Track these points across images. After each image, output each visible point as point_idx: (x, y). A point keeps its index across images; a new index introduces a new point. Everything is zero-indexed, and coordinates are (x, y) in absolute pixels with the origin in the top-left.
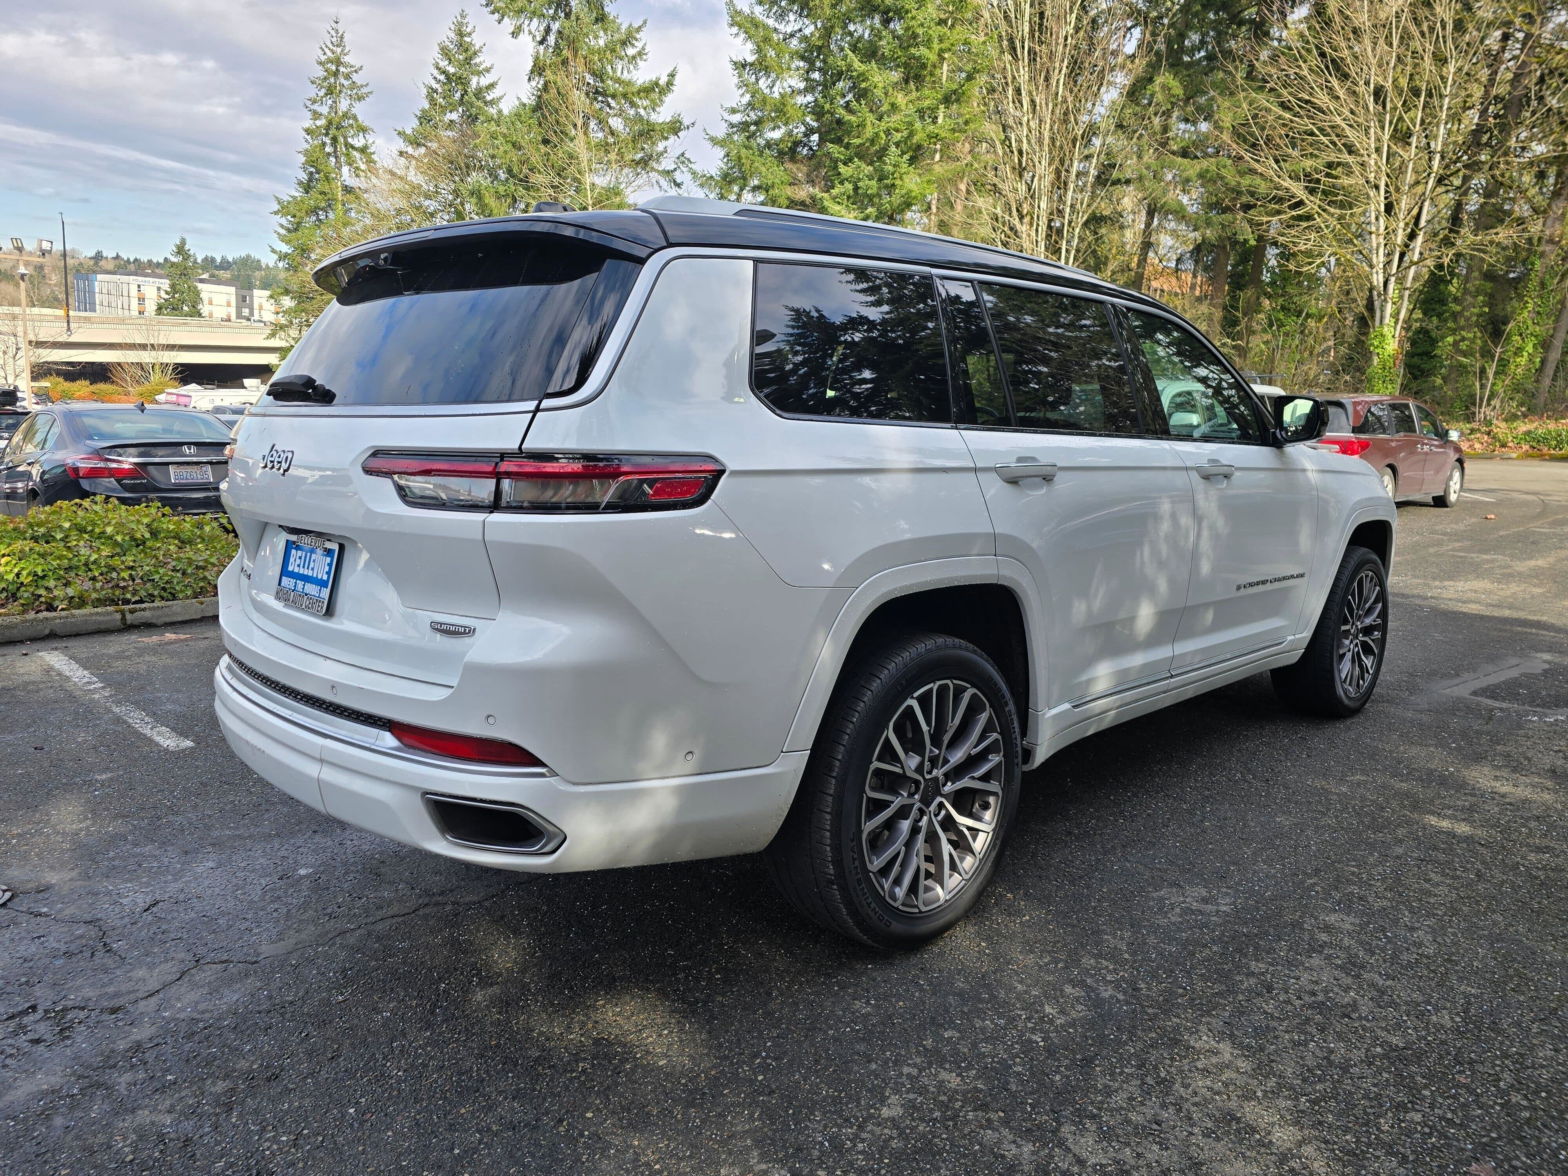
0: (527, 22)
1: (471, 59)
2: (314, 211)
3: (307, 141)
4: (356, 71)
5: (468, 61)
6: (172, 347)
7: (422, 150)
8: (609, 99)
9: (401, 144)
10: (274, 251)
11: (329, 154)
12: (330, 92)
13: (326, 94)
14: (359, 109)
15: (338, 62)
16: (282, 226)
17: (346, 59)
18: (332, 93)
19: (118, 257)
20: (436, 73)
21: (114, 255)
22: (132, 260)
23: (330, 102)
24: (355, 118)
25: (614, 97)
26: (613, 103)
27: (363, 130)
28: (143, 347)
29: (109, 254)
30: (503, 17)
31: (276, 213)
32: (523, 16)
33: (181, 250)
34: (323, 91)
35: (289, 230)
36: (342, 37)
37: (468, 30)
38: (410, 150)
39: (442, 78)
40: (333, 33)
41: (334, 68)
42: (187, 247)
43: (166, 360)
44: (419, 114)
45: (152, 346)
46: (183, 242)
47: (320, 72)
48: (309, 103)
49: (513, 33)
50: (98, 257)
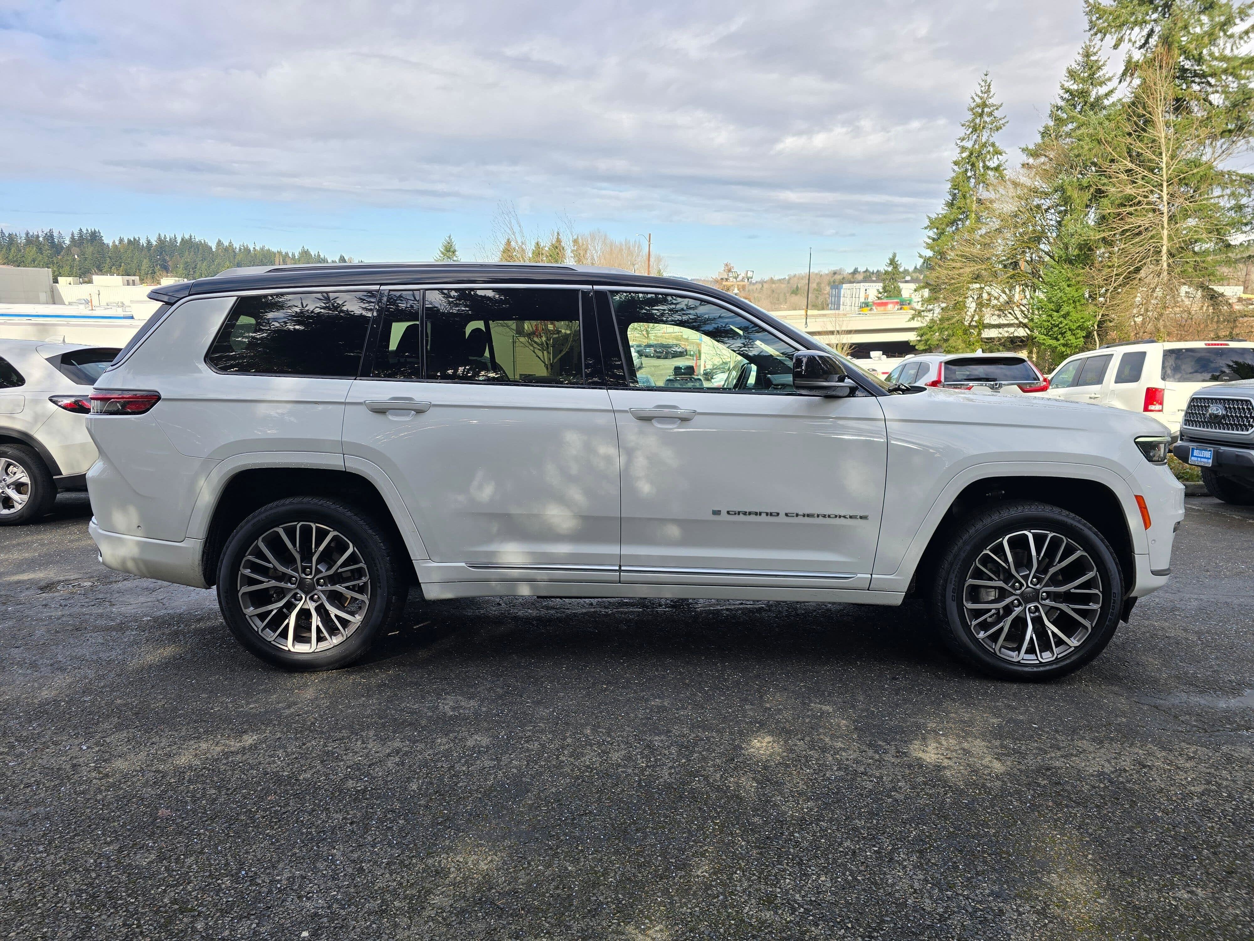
0: (1128, 32)
1: (1094, 74)
2: (953, 222)
3: (954, 171)
4: (997, 109)
5: (1091, 76)
6: (850, 332)
7: (1043, 159)
8: (1209, 79)
9: (1024, 158)
10: (921, 256)
11: (970, 177)
12: (975, 129)
13: (972, 132)
14: (996, 138)
15: (984, 105)
16: (929, 237)
17: (990, 101)
18: (976, 131)
19: (867, 271)
20: (1061, 92)
21: (865, 270)
22: (875, 271)
23: (975, 137)
24: (993, 145)
25: (1213, 75)
26: (1212, 81)
27: (998, 153)
28: (832, 333)
29: (862, 269)
30: (1105, 35)
31: (926, 228)
32: (1125, 28)
33: (892, 262)
34: (970, 130)
35: (934, 240)
36: (989, 86)
37: (1095, 50)
38: (1031, 161)
39: (1066, 96)
40: (983, 84)
41: (980, 111)
42: (896, 259)
43: (844, 342)
44: (1042, 130)
45: (838, 332)
46: (895, 255)
47: (970, 116)
48: (959, 141)
49: (1114, 46)
50: (856, 271)
